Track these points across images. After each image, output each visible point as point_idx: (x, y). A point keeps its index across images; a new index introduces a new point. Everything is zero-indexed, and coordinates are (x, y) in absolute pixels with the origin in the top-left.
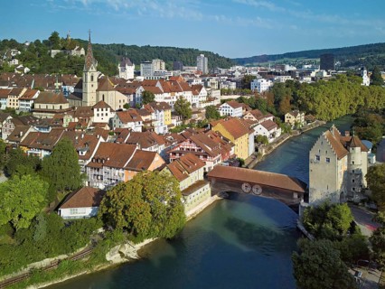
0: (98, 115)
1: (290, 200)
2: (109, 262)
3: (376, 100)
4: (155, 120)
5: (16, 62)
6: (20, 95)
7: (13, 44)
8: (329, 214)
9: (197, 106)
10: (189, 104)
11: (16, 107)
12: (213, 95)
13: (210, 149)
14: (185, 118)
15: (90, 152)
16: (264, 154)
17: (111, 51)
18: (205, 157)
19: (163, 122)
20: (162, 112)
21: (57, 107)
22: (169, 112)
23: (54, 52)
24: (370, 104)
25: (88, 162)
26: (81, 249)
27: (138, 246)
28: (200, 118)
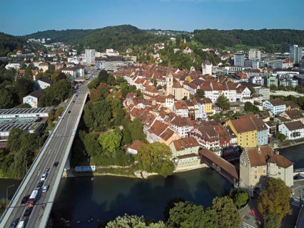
0: (167, 102)
1: (232, 181)
2: (135, 175)
4: (197, 109)
6: (144, 83)
9: (241, 100)
13: (209, 137)
14: (225, 109)
15: (150, 124)
17: (232, 35)
18: (206, 140)
19: (202, 111)
20: (203, 105)
21: (152, 94)
22: (210, 105)
23: (176, 50)
25: (149, 128)
26: (127, 167)
28: (238, 110)
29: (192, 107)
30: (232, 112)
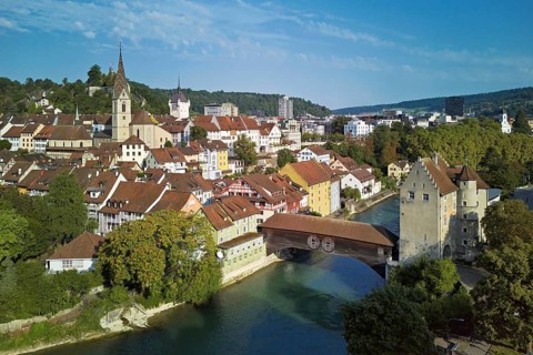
0: (128, 154)
1: (373, 258)
2: (104, 330)
3: (519, 153)
4: (204, 162)
5: (46, 102)
6: (35, 134)
7: (47, 85)
8: (423, 273)
9: (267, 150)
10: (254, 144)
11: (30, 148)
12: (290, 138)
13: (269, 194)
14: (248, 164)
15: (104, 194)
16: (353, 212)
18: (263, 203)
19: (214, 165)
20: (215, 153)
21: (77, 144)
22: (225, 154)
23: (93, 89)
24: (510, 157)
25: (101, 207)
26: (67, 311)
27: (151, 312)
28: (268, 166)
29: (195, 158)
30: (262, 167)
